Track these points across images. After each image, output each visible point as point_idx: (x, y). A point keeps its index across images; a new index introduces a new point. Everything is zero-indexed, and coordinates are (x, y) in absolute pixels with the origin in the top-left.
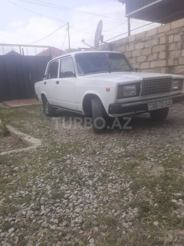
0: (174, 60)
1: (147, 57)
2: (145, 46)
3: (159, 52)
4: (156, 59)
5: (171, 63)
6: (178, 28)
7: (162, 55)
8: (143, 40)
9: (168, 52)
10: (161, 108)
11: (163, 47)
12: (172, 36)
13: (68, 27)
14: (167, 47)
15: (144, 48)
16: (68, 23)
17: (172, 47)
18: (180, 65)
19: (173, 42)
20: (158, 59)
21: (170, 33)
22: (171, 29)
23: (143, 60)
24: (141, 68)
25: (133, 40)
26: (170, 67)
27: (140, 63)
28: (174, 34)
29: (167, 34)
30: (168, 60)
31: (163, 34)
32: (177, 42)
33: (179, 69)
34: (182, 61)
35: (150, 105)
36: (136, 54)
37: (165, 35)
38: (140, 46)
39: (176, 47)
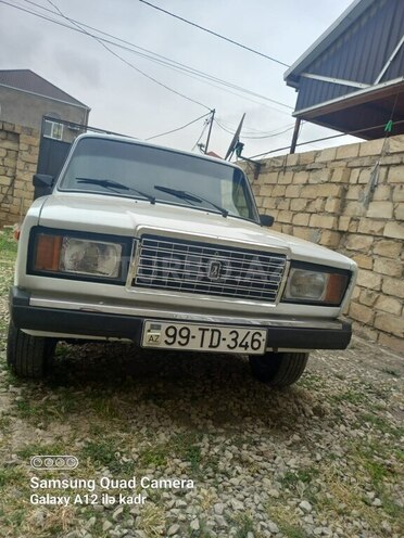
0: (352, 219)
1: (308, 203)
2: (311, 181)
3: (326, 198)
4: (319, 209)
5: (344, 226)
6: (371, 156)
7: (331, 206)
8: (308, 167)
9: (343, 202)
11: (336, 190)
12: (358, 170)
13: (212, 118)
14: (345, 191)
15: (307, 184)
16: (213, 112)
17: (353, 193)
18: (360, 234)
19: (357, 183)
20: (322, 212)
21: (356, 163)
22: (358, 157)
23: (300, 208)
24: (294, 222)
25: (294, 163)
26: (342, 233)
27: (296, 213)
28: (362, 167)
29: (350, 165)
30: (341, 218)
31: (343, 164)
32: (363, 185)
33: (357, 241)
34: (364, 226)
35: (153, 327)
36: (292, 192)
37: (347, 167)
38: (301, 178)
39: (360, 194)
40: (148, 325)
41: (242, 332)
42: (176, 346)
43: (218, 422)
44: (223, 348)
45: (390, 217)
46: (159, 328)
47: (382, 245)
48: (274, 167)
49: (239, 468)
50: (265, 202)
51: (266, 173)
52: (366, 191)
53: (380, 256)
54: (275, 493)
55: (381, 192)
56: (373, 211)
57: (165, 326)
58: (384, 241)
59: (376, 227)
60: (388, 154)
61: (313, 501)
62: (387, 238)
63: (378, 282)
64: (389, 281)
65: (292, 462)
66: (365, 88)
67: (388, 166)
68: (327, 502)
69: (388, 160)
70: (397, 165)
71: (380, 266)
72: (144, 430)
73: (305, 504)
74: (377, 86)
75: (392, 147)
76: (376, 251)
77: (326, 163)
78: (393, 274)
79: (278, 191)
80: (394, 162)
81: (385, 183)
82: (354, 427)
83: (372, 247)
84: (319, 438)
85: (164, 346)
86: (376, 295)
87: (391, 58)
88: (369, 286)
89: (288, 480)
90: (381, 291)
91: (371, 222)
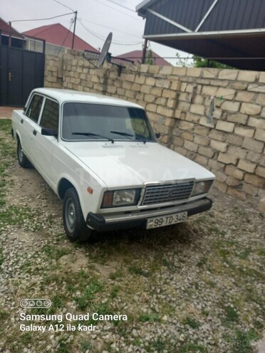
0: (182, 112)
1: (156, 99)
2: (157, 85)
3: (168, 98)
4: (163, 104)
5: (178, 115)
6: (193, 77)
7: (171, 103)
8: (155, 76)
9: (177, 102)
10: (168, 224)
11: (173, 95)
12: (186, 84)
13: (76, 18)
14: (178, 95)
15: (154, 86)
16: (76, 12)
17: (183, 97)
18: (186, 121)
19: (185, 92)
20: (165, 106)
21: (184, 79)
22: (186, 76)
23: (151, 101)
25: (145, 71)
26: (176, 119)
27: (148, 103)
28: (188, 83)
29: (181, 79)
30: (176, 111)
31: (177, 78)
32: (188, 93)
33: (185, 125)
34: (189, 117)
35: (151, 221)
36: (145, 89)
37: (179, 80)
38: (151, 82)
39: (187, 98)
40: (149, 220)
41: (179, 215)
42: (158, 226)
43: (164, 246)
44: (173, 223)
45: (203, 114)
46: (152, 221)
47: (199, 129)
48: (132, 71)
49: (182, 264)
50: (127, 93)
51: (126, 73)
52: (190, 97)
53: (198, 134)
54: (198, 271)
55: (198, 99)
56: (194, 109)
57: (154, 219)
58: (199, 127)
59: (196, 118)
60: (202, 78)
61: (210, 270)
62: (201, 125)
63: (196, 148)
64: (201, 148)
65: (197, 257)
66: (189, 33)
67: (203, 85)
68: (214, 270)
69: (203, 81)
70: (207, 85)
71: (197, 139)
72: (142, 256)
73: (208, 272)
74: (196, 33)
75: (205, 74)
76: (195, 131)
77: (166, 76)
78: (204, 144)
79: (135, 87)
80: (206, 83)
81: (200, 94)
82: (209, 235)
83: (193, 129)
84: (200, 244)
85: (154, 227)
86: (195, 155)
87: (205, 17)
88: (192, 150)
89: (199, 265)
90: (197, 153)
91: (192, 116)
